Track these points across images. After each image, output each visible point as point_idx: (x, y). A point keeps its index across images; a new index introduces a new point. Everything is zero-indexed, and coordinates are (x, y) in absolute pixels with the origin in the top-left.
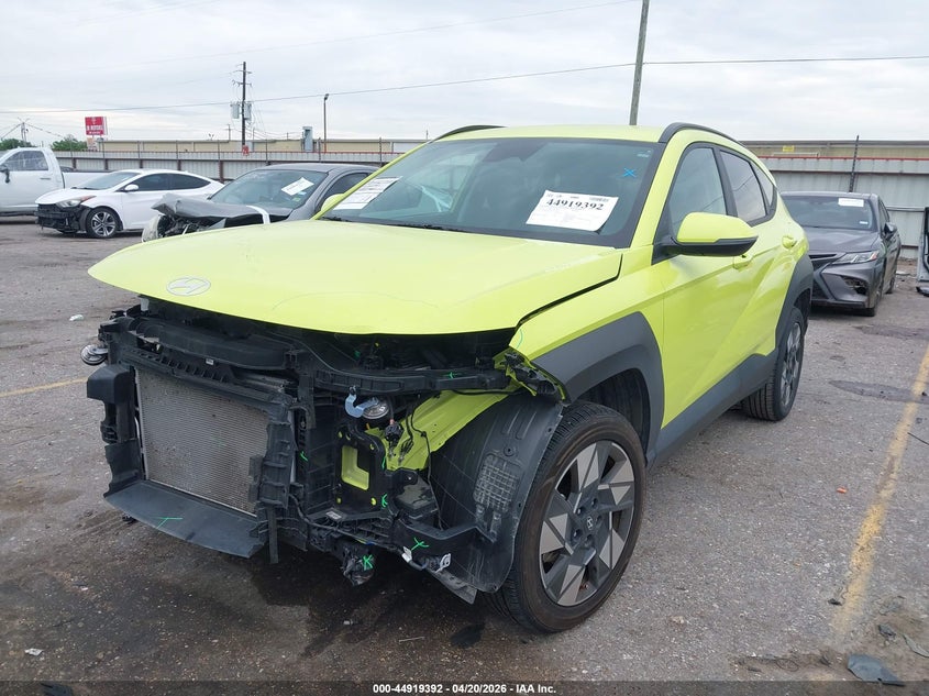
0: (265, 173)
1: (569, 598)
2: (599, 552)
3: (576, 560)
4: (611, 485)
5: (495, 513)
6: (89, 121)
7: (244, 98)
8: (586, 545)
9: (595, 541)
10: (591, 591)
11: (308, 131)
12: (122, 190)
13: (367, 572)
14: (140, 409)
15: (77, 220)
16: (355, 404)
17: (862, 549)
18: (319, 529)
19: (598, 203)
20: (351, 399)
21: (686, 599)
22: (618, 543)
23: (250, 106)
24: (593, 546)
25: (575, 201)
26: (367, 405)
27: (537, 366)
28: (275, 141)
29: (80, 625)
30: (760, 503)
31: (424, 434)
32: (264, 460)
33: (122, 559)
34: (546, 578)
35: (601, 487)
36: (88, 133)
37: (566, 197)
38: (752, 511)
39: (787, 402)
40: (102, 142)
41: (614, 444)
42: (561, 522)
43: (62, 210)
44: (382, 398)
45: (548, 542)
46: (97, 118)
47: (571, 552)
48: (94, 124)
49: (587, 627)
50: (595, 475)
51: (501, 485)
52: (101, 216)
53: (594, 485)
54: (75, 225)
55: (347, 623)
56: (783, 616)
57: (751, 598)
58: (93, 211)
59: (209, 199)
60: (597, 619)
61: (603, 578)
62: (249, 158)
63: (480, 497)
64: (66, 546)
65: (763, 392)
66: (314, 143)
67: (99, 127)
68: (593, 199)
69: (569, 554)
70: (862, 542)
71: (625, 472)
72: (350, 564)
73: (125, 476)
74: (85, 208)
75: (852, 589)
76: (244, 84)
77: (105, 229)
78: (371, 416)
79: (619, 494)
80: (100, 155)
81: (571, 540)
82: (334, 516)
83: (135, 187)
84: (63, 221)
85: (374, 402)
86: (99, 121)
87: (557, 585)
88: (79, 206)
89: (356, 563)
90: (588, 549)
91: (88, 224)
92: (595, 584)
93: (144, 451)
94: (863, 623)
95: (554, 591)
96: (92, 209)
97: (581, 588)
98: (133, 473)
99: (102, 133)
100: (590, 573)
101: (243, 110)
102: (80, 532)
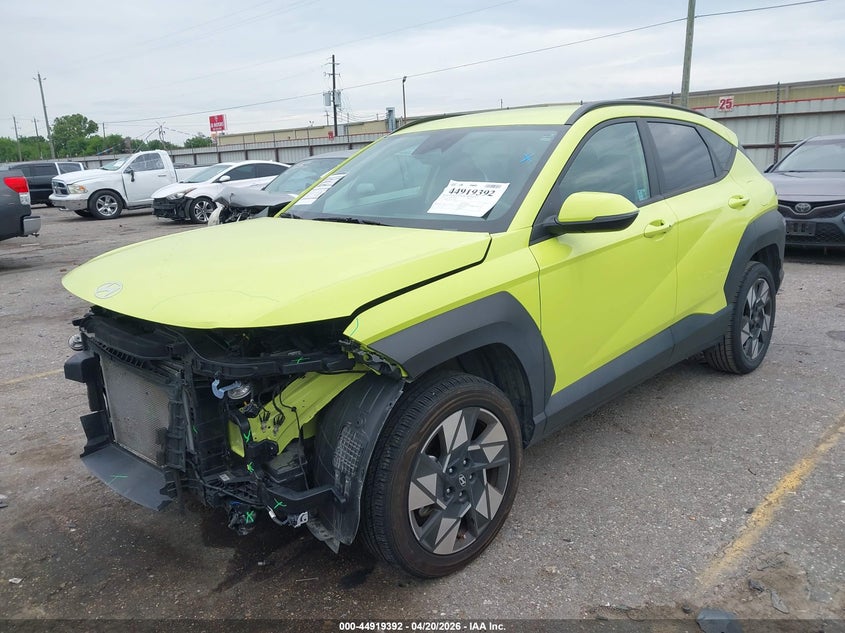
0: (309, 162)
1: (446, 546)
2: (475, 504)
3: (449, 514)
4: (482, 446)
5: (347, 477)
6: (212, 120)
7: (334, 87)
8: (461, 500)
9: (471, 496)
10: (469, 540)
11: (390, 112)
12: (218, 181)
13: (250, 525)
14: (106, 387)
15: (183, 209)
16: (219, 387)
17: (770, 504)
18: (211, 489)
19: (491, 190)
20: (216, 383)
21: (567, 550)
22: (496, 497)
23: (339, 94)
24: (469, 500)
25: (473, 188)
26: (228, 388)
27: (372, 350)
28: (362, 124)
29: (58, 560)
30: (686, 457)
31: (294, 409)
32: (168, 432)
33: (110, 506)
34: (418, 532)
35: (470, 448)
36: (212, 130)
37: (467, 185)
38: (673, 465)
39: (755, 354)
40: (224, 136)
41: (482, 410)
42: (430, 481)
43: (171, 202)
44: (244, 382)
45: (417, 500)
46: (218, 116)
47: (444, 507)
48: (217, 121)
49: (464, 574)
50: (463, 437)
51: (351, 453)
52: (201, 204)
53: (464, 446)
54: (181, 214)
55: (260, 563)
56: (655, 568)
57: (631, 550)
58: (195, 201)
59: (263, 189)
60: (474, 567)
61: (482, 528)
62: (334, 143)
63: (337, 464)
64: (72, 494)
65: (722, 348)
66: (397, 121)
67: (221, 124)
68: (488, 186)
69: (441, 508)
70: (771, 498)
71: (497, 433)
72: (234, 518)
73: (99, 440)
74: (188, 199)
75: (739, 544)
76: (334, 74)
77: (205, 215)
78: (234, 396)
79: (491, 454)
80: (213, 149)
81: (444, 498)
82: (225, 478)
83: (228, 177)
84: (172, 211)
85: (237, 385)
86: (220, 118)
87: (431, 537)
88: (183, 197)
89: (240, 517)
90: (463, 503)
91: (192, 212)
92: (473, 534)
93: (112, 420)
94: (733, 578)
95: (429, 543)
96: (194, 200)
97: (458, 537)
98: (105, 437)
99: (223, 128)
100: (466, 523)
101: (334, 98)
102: (88, 483)
